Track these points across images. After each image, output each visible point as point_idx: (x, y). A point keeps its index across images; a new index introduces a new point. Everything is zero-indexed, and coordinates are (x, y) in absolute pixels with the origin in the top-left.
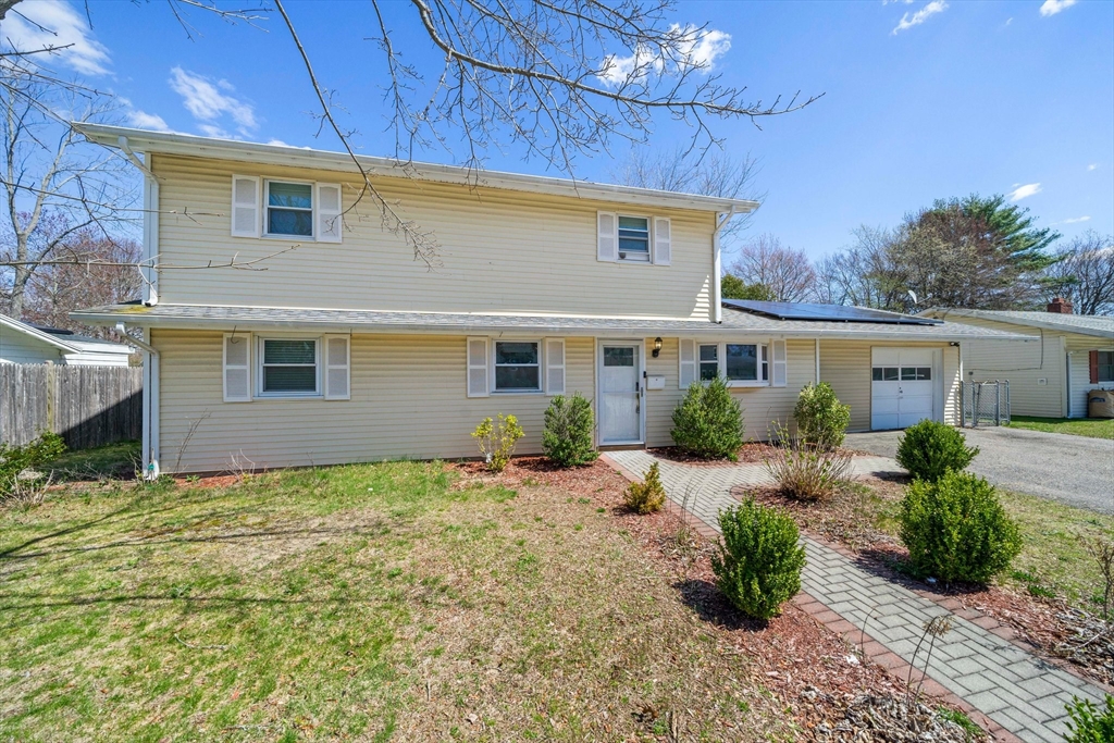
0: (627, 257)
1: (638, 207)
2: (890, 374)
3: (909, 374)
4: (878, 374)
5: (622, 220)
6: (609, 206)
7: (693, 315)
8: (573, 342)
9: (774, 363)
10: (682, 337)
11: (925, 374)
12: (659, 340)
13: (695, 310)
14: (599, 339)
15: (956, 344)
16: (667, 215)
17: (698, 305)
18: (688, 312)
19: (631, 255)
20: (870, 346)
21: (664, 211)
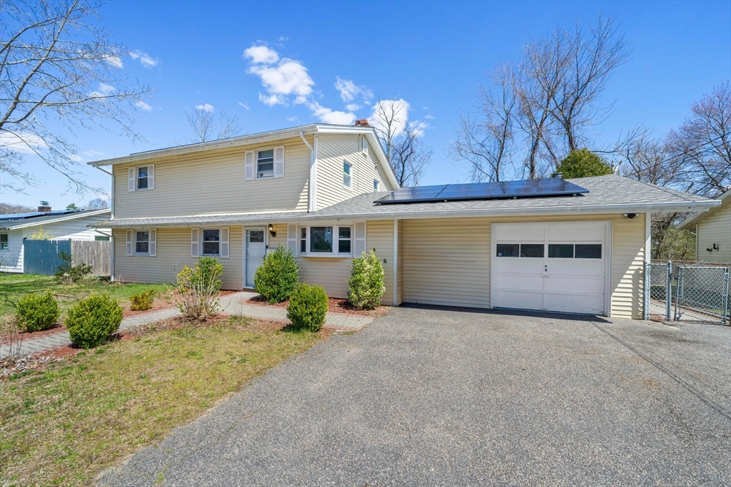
0: (264, 175)
1: (267, 144)
2: (533, 251)
3: (561, 251)
4: (506, 250)
5: (260, 154)
6: (250, 148)
7: (297, 208)
8: (233, 228)
9: (354, 239)
10: (289, 223)
11: (592, 251)
12: (271, 226)
13: (299, 204)
14: (245, 226)
15: (631, 216)
16: (282, 144)
17: (300, 201)
18: (294, 206)
19: (266, 174)
20: (486, 224)
21: (280, 143)
